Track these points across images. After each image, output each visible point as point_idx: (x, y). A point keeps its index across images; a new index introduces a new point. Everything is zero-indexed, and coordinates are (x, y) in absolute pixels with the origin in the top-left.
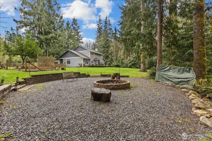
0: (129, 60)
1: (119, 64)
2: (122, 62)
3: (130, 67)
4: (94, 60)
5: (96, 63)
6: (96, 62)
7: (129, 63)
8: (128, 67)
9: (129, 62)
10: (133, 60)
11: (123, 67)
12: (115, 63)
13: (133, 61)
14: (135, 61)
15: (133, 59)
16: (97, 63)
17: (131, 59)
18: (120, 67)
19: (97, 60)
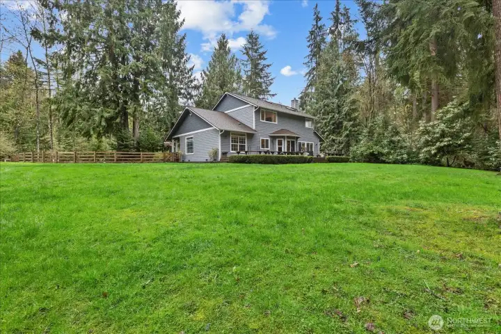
0: (426, 132)
1: (381, 150)
2: (392, 142)
3: (431, 161)
4: (273, 138)
5: (280, 149)
6: (280, 143)
7: (427, 143)
8: (418, 162)
9: (423, 139)
10: (443, 131)
11: (395, 162)
12: (361, 147)
13: (443, 135)
14: (455, 136)
15: (443, 126)
16: (284, 149)
17: (433, 126)
18: (384, 162)
19: (283, 137)
